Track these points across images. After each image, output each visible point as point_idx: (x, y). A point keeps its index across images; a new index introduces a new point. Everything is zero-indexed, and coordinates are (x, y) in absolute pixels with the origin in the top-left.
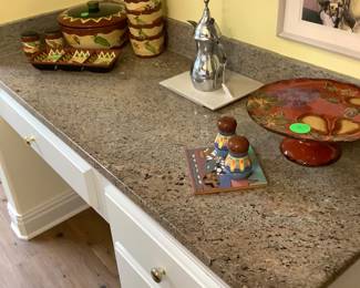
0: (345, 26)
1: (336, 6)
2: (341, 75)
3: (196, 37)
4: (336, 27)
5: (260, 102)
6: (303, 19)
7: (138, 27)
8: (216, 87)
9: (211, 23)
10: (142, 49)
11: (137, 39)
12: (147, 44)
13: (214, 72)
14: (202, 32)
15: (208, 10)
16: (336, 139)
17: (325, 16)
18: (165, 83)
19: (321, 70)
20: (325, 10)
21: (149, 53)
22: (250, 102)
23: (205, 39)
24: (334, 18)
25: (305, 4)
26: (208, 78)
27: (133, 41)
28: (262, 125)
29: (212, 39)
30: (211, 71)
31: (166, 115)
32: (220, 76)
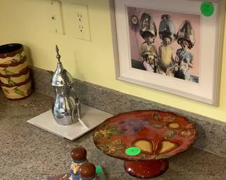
0: (161, 72)
1: (153, 58)
2: (164, 105)
3: (53, 84)
4: (155, 72)
5: (104, 132)
6: (133, 67)
7: (7, 77)
8: (74, 121)
9: (64, 73)
10: (12, 94)
11: (7, 86)
12: (16, 89)
13: (71, 110)
14: (57, 80)
15: (60, 63)
16: (158, 158)
17: (146, 64)
18: (32, 121)
19: (150, 103)
20: (146, 60)
21: (19, 96)
22: (96, 133)
23: (60, 85)
24: (153, 66)
25: (132, 56)
26: (67, 114)
27: (4, 88)
28: (104, 152)
29: (66, 85)
30: (68, 109)
31: (32, 149)
32: (76, 112)
